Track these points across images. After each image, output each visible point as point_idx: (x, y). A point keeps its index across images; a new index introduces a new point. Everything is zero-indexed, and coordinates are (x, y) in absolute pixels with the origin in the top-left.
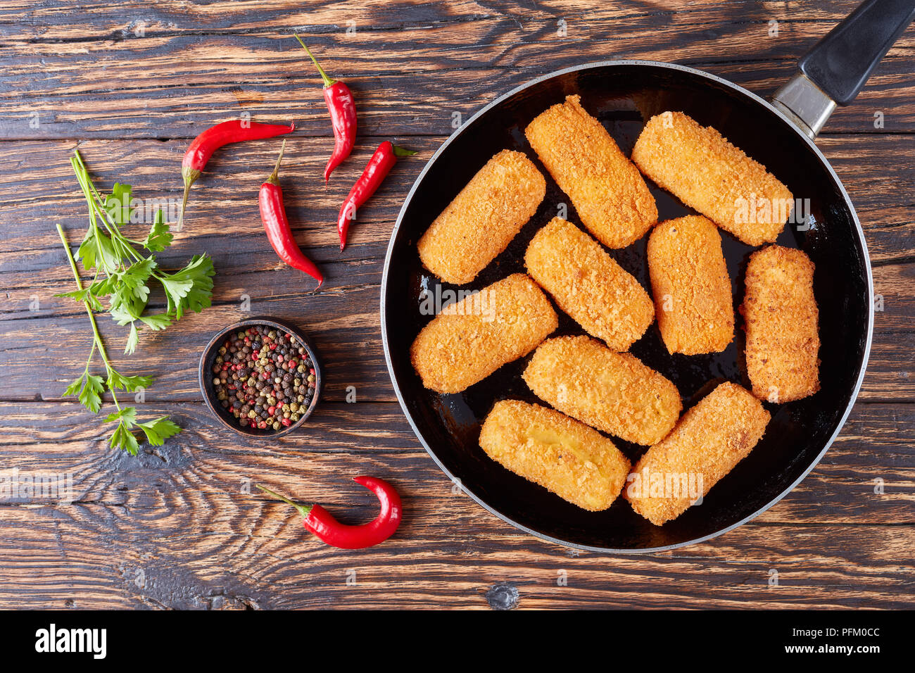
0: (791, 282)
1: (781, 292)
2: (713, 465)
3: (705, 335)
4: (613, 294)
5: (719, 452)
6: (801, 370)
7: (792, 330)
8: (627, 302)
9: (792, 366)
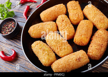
0: (103, 33)
1: (100, 35)
2: (71, 62)
3: (81, 37)
4: (67, 25)
5: (73, 59)
6: (98, 49)
7: (99, 42)
8: (69, 27)
9: (96, 48)
